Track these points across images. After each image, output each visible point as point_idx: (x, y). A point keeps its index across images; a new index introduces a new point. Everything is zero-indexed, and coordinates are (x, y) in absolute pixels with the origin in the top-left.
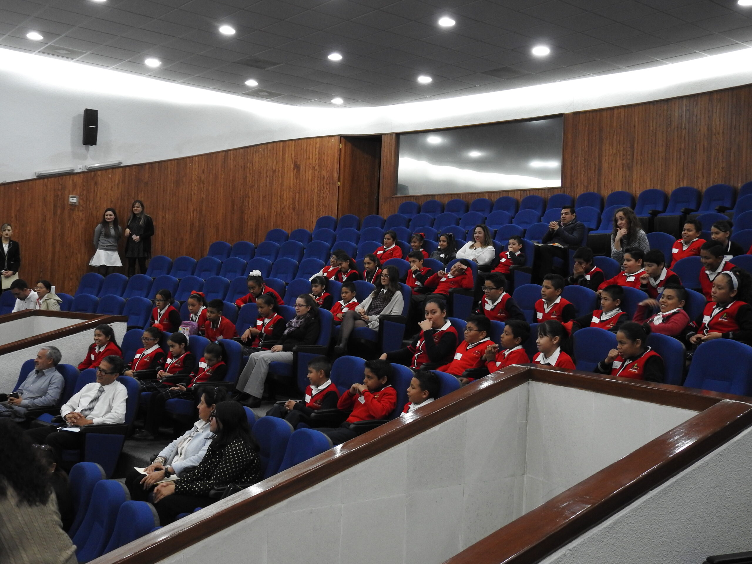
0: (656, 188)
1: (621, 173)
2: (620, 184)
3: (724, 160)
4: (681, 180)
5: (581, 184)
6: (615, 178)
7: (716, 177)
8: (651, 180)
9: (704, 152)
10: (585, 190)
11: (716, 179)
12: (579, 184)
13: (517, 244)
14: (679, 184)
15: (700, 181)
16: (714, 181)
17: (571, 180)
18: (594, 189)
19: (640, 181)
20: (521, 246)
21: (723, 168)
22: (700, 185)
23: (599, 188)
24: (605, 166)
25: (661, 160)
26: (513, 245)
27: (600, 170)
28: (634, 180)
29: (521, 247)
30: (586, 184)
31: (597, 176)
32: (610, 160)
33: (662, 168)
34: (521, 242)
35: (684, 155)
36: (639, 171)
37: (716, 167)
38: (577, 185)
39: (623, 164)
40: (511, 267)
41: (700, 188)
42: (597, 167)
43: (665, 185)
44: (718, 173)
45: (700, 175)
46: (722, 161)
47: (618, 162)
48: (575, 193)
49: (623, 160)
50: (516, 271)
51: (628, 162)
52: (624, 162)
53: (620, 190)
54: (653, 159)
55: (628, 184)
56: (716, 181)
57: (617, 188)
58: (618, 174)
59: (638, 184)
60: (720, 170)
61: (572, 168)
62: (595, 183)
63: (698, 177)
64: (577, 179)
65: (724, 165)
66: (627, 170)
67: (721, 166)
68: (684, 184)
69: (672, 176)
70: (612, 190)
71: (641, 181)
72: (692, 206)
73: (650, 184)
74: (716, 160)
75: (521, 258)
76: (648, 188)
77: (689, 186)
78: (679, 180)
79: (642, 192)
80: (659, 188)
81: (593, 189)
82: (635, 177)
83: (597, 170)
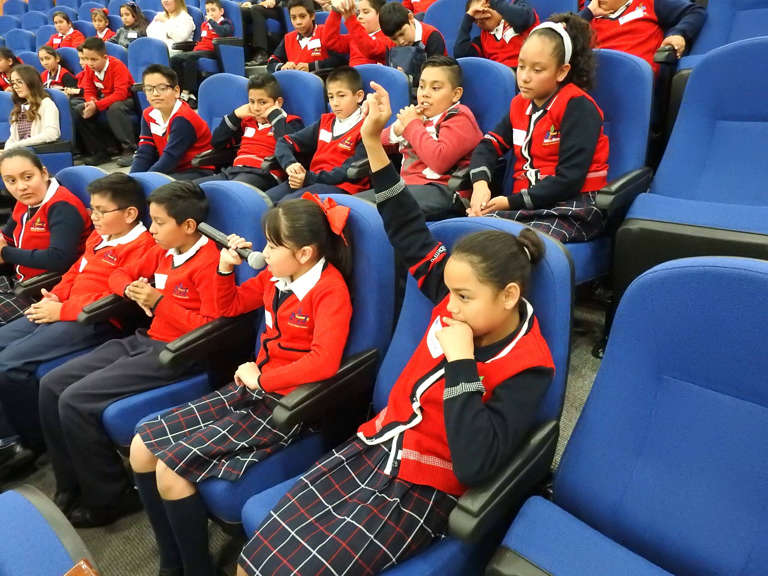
13: (217, 8)
20: (222, 10)
26: (214, 11)
29: (223, 12)
34: (222, 6)
40: (213, 42)
50: (221, 46)
75: (224, 26)
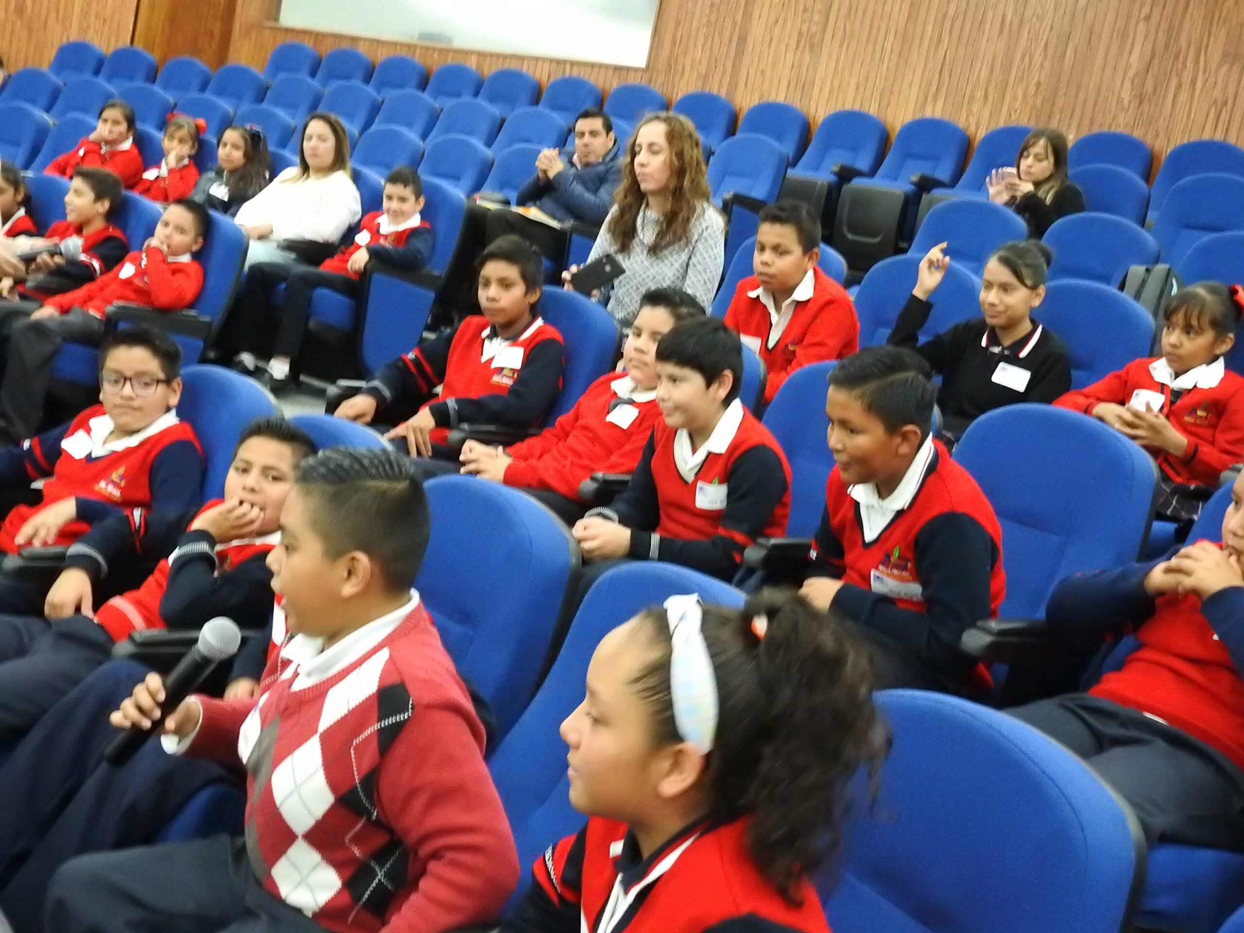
0: (865, 109)
1: (790, 56)
2: (784, 84)
3: (1047, 64)
4: (929, 99)
5: (692, 69)
6: (774, 66)
7: (1017, 104)
8: (857, 88)
9: (1001, 32)
10: (700, 84)
11: (1015, 112)
12: (688, 68)
13: (412, 197)
14: (923, 107)
15: (975, 108)
16: (1010, 114)
17: (671, 52)
18: (720, 86)
19: (832, 82)
21: (1038, 84)
22: (973, 121)
23: (733, 86)
24: (757, 30)
25: (891, 38)
27: (742, 40)
28: (818, 81)
30: (703, 71)
31: (732, 53)
32: (772, 20)
33: (890, 60)
35: (950, 34)
36: (834, 58)
37: (1021, 80)
38: (683, 71)
39: (800, 34)
41: (972, 129)
42: (737, 29)
43: (888, 105)
44: (1025, 97)
45: (979, 94)
46: (1042, 66)
47: (789, 24)
48: (675, 90)
49: (803, 21)
51: (814, 29)
52: (805, 28)
53: (781, 99)
54: (874, 31)
55: (803, 87)
56: (1013, 117)
57: (773, 95)
58: (783, 56)
59: (827, 93)
60: (1032, 90)
61: (678, 23)
62: (724, 72)
63: (972, 99)
64: (685, 53)
65: (1043, 78)
66: (807, 48)
67: (1035, 81)
68: (935, 111)
69: (910, 85)
70: (762, 97)
71: (836, 83)
72: (943, 173)
73: (854, 99)
74: (1027, 58)
76: (848, 107)
77: (946, 118)
78: (926, 99)
79: (832, 112)
80: (872, 110)
81: (718, 87)
82: (821, 72)
83: (735, 38)
